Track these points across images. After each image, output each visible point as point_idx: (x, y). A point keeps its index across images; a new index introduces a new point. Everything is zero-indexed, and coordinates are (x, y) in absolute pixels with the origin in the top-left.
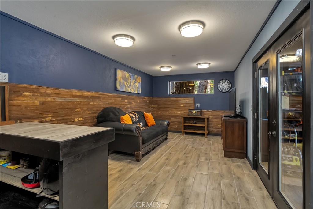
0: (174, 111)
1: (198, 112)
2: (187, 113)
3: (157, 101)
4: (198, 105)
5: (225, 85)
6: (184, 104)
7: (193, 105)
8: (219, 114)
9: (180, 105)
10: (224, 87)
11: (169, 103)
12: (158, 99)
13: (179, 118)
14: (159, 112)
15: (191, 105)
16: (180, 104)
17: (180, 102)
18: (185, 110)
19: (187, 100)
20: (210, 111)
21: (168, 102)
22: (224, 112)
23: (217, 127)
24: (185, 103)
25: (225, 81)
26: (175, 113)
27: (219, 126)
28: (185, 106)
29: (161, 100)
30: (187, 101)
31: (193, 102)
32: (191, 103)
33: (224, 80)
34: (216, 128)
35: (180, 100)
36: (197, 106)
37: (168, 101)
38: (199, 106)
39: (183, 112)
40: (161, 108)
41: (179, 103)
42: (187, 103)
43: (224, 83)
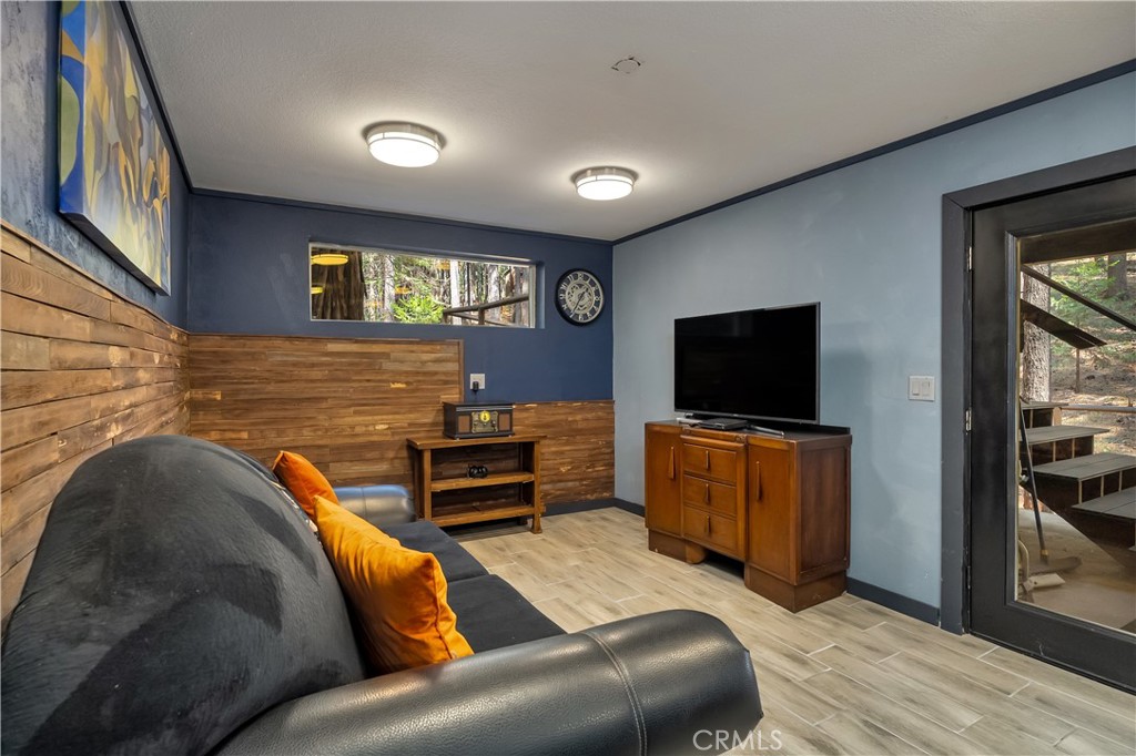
0: (349, 420)
1: (501, 416)
2: (424, 425)
3: (224, 358)
4: (478, 378)
5: (586, 294)
6: (410, 379)
7: (453, 382)
8: (563, 417)
9: (388, 381)
10: (581, 303)
11: (316, 374)
12: (231, 347)
13: (381, 459)
14: (245, 435)
15: (446, 382)
16: (385, 377)
17: (387, 365)
18: (414, 408)
19: (425, 357)
20: (528, 409)
21: (313, 365)
22: (581, 409)
23: (554, 477)
24: (418, 373)
25: (586, 278)
26: (358, 430)
27: (563, 470)
28: (414, 391)
29: (253, 356)
30: (424, 363)
31: (454, 367)
32: (445, 373)
33: (580, 274)
34: (552, 482)
35: (386, 356)
36: (476, 385)
37: (315, 359)
38: (482, 386)
39: (402, 420)
40: (251, 405)
41: (380, 371)
42: (425, 374)
43: (581, 286)
